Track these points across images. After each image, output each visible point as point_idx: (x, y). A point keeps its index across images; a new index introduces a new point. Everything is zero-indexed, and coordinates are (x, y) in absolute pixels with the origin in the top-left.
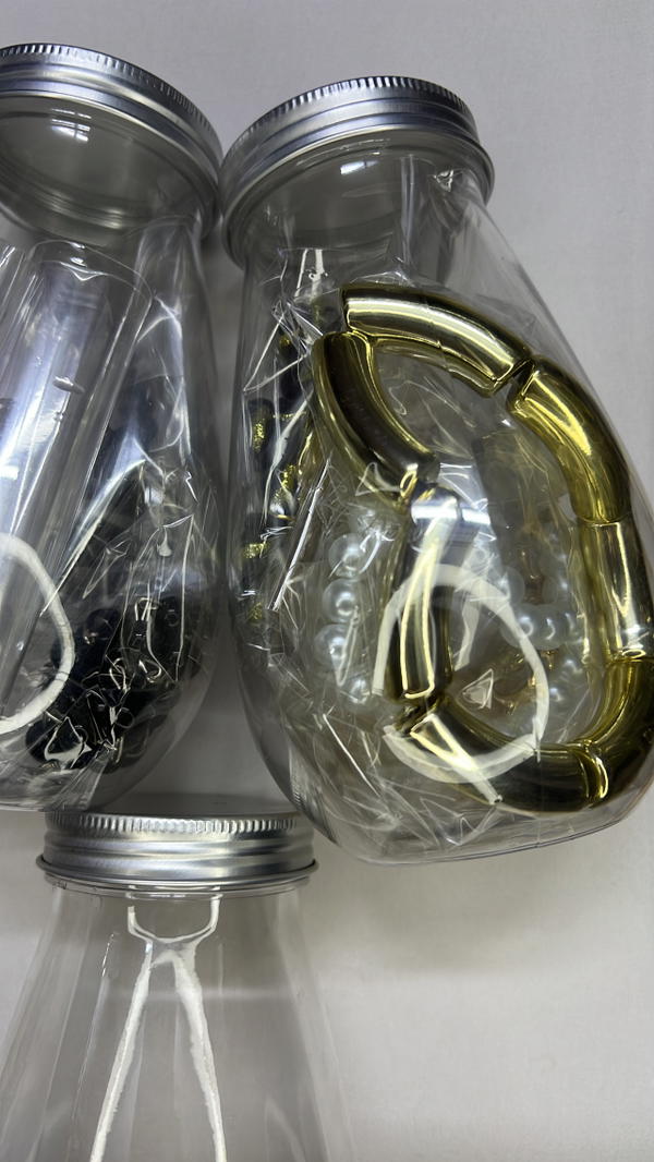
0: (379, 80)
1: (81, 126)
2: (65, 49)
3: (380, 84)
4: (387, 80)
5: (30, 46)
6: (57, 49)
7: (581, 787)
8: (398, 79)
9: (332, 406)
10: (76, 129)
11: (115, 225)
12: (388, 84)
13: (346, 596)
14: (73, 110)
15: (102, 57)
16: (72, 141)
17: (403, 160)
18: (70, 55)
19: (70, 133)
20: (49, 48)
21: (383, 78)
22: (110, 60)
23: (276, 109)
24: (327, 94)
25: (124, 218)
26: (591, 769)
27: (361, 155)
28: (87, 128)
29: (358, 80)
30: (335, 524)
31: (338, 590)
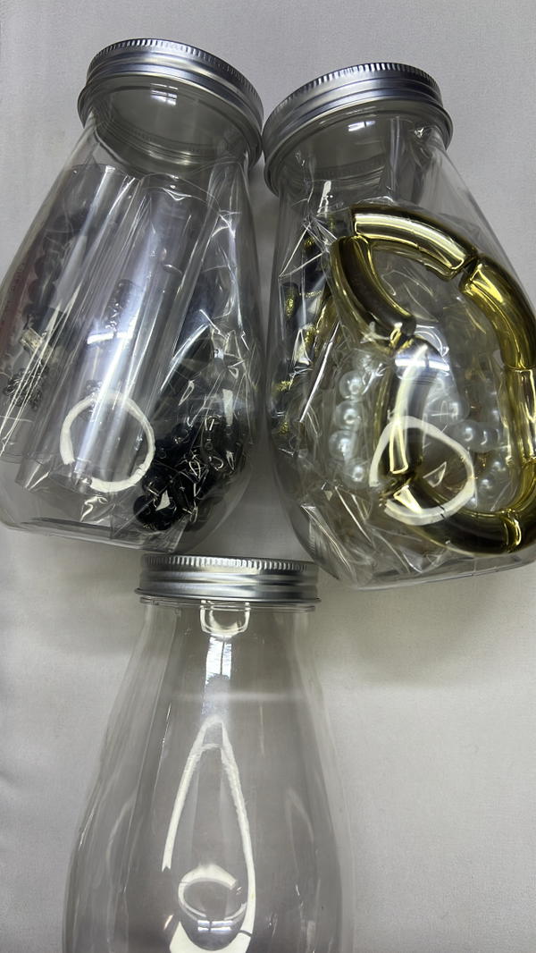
0: (372, 66)
1: (170, 95)
2: (160, 42)
3: (373, 69)
4: (383, 65)
5: (136, 41)
6: (154, 42)
7: (503, 539)
8: (391, 64)
9: (344, 284)
10: (167, 97)
11: (186, 162)
12: (384, 68)
13: (350, 412)
14: (166, 84)
15: (184, 47)
16: (166, 104)
17: (392, 120)
18: (163, 47)
19: (163, 99)
20: (149, 41)
21: (380, 64)
22: (190, 49)
23: (307, 85)
24: (342, 75)
25: (192, 158)
26: (511, 529)
27: (362, 117)
28: (175, 96)
29: (363, 65)
30: (343, 364)
31: (345, 408)
